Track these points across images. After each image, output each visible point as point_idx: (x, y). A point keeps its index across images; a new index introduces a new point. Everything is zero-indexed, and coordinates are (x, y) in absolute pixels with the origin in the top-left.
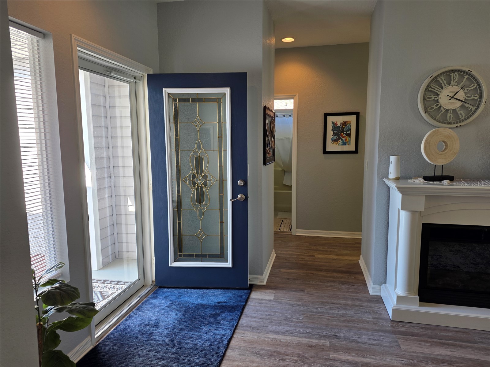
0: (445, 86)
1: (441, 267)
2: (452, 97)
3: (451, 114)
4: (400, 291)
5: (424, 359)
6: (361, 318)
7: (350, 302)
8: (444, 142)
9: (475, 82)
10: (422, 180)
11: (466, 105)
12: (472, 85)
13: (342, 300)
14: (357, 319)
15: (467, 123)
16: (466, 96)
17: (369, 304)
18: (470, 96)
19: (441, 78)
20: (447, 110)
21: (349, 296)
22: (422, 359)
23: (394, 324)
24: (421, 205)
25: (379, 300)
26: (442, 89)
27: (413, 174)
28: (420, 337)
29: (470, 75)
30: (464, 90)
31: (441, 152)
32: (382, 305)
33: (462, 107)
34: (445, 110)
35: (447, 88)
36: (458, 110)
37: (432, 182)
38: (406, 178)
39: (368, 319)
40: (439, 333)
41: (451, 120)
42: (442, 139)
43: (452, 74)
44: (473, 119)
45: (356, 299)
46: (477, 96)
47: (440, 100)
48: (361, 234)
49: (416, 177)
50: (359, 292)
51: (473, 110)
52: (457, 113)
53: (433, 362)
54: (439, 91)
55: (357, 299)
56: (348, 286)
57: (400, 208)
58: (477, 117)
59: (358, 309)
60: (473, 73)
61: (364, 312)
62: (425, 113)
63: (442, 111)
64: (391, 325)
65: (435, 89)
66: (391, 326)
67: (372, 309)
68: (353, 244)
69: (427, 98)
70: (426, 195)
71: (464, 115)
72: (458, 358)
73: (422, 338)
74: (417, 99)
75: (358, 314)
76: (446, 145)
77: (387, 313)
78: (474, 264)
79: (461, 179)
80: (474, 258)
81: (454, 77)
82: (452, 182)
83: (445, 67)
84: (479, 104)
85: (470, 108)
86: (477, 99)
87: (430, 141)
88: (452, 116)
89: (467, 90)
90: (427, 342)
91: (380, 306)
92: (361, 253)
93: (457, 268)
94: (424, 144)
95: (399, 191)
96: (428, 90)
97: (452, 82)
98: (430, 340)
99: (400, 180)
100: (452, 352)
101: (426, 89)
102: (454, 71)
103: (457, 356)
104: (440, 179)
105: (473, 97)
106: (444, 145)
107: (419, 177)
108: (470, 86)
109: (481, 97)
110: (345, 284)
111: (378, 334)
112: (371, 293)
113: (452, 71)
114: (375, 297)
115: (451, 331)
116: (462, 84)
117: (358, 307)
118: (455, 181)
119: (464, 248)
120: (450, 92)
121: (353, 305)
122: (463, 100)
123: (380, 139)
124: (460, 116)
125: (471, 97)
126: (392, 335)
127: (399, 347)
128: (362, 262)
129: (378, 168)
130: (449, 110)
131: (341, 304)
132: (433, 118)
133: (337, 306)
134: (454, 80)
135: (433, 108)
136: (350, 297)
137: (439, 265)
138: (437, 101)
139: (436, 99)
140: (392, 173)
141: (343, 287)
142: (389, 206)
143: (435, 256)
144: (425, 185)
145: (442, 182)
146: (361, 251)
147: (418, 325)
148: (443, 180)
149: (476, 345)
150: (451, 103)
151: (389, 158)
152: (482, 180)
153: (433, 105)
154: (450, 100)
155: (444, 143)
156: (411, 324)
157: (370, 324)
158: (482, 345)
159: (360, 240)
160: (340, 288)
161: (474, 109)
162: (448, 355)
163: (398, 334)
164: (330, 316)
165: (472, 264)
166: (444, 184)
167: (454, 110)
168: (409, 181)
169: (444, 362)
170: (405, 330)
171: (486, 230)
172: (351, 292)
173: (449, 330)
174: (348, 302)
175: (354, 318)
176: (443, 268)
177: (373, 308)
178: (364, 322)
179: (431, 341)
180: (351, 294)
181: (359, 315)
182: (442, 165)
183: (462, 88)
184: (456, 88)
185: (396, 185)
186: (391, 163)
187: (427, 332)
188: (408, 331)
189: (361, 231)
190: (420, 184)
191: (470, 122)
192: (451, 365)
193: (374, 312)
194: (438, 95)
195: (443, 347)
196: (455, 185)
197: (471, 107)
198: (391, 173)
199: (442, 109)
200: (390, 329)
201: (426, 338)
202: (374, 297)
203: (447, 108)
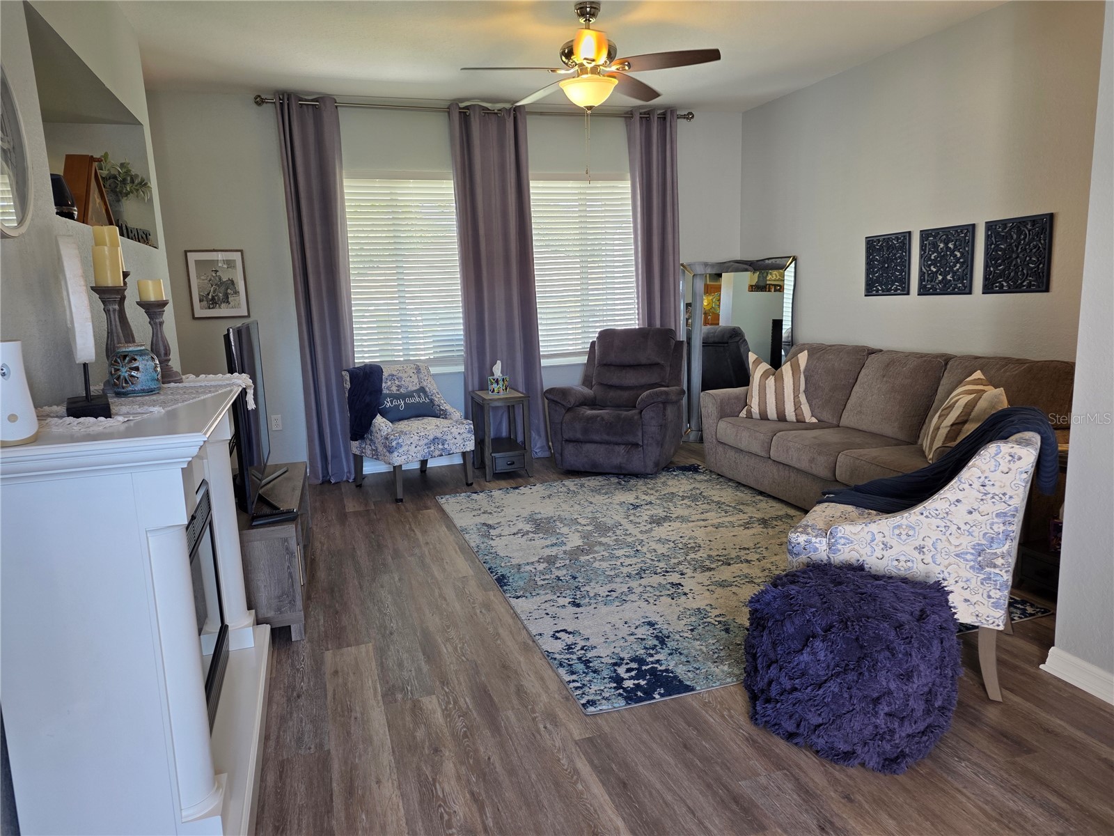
140: (22, 413)
198: (13, 419)
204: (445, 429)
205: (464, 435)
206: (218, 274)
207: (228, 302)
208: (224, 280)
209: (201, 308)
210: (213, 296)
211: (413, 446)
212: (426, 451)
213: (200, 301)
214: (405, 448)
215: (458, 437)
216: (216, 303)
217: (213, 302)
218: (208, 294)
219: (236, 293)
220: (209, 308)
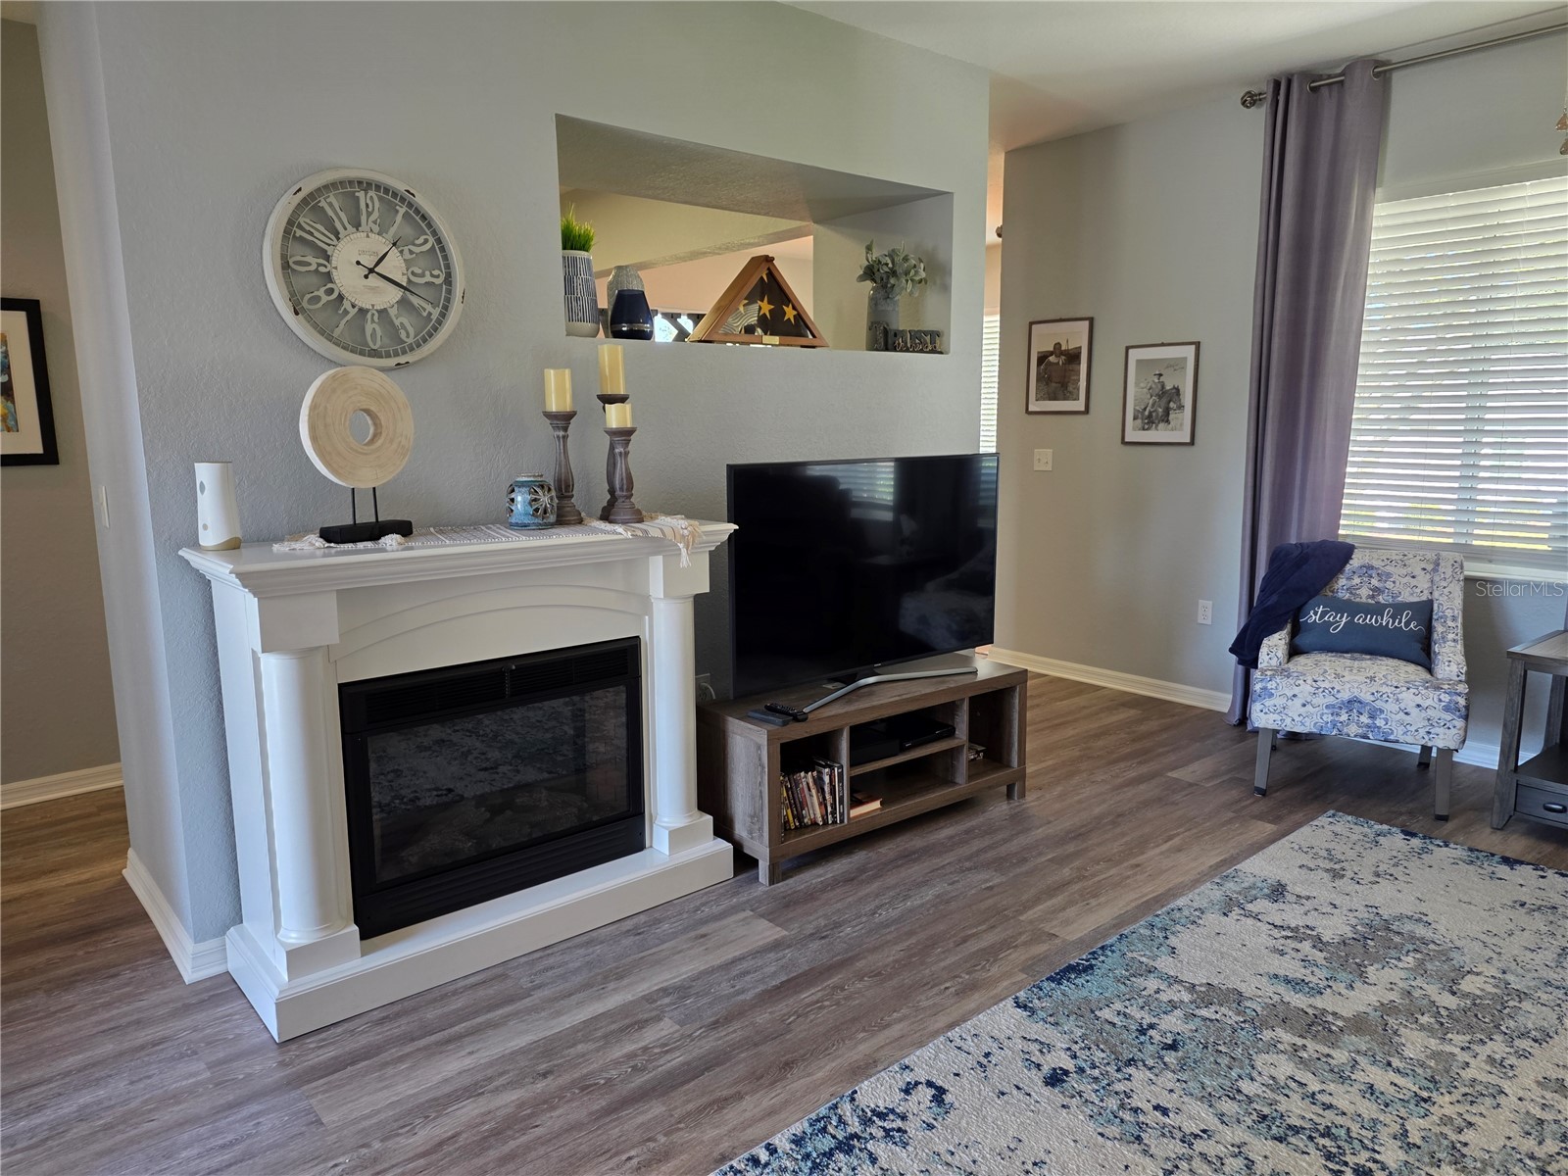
0: (345, 229)
1: (403, 807)
2: (371, 271)
3: (374, 325)
4: (296, 932)
5: (401, 1123)
6: (160, 1091)
7: (108, 1047)
8: (367, 411)
9: (428, 232)
10: (320, 543)
11: (415, 300)
12: (421, 240)
13: (72, 1054)
14: (145, 1102)
15: (423, 356)
16: (410, 271)
17: (187, 1022)
18: (419, 271)
19: (328, 200)
20: (363, 312)
21: (101, 1022)
22: (396, 1125)
23: (289, 1051)
24: (325, 623)
25: (225, 989)
26: (338, 239)
27: (285, 522)
28: (378, 1054)
29: (410, 205)
30: (401, 252)
31: (365, 445)
32: (236, 1005)
33: (403, 303)
34: (356, 309)
35: (351, 236)
36: (393, 312)
37: (349, 546)
38: (263, 541)
39: (190, 1081)
40: (431, 1014)
41: (379, 343)
42: (359, 402)
43: (361, 195)
44: (439, 344)
45: (129, 1024)
46: (438, 277)
47: (335, 273)
48: (120, 771)
49: (297, 534)
50: (141, 994)
51: (434, 317)
52: (392, 323)
53: (429, 1117)
54: (329, 245)
55: (138, 1022)
56: (90, 989)
57: (258, 648)
58: (447, 341)
59: (146, 1059)
60: (420, 200)
61: (172, 1059)
62: (297, 313)
63: (346, 312)
64: (280, 1059)
65: (316, 234)
66: (283, 1064)
67: (200, 1035)
68: (90, 815)
69: (294, 263)
70: (337, 591)
71: (412, 332)
72: (491, 1064)
73: (385, 1056)
74: (262, 262)
75: (149, 1077)
76: (375, 424)
77: (259, 1025)
78: (486, 769)
79: (432, 529)
80: (484, 754)
81: (367, 206)
82: (408, 539)
83: (337, 168)
84: (448, 300)
85: (425, 310)
86: (441, 285)
87: (326, 408)
88: (379, 332)
89: (411, 252)
90: (401, 1059)
91: (230, 1011)
92: (128, 841)
93: (446, 795)
94: (307, 418)
95: (245, 586)
96: (294, 236)
97: (364, 218)
98: (408, 1049)
99: (243, 550)
100: (473, 1056)
101: (287, 232)
102: (366, 185)
103: (487, 1060)
104: (374, 532)
105: (428, 278)
106: (370, 422)
107: (307, 531)
108: (417, 242)
109: (449, 280)
110: (76, 981)
111: (239, 1116)
112: (189, 974)
113: (360, 183)
114: (208, 984)
115: (461, 993)
116: (393, 230)
117: (143, 1053)
118: (416, 536)
119: (455, 731)
120: (363, 252)
121: (121, 1054)
122: (405, 284)
123: (144, 402)
124: (403, 335)
125: (423, 275)
126: (287, 1096)
127: (319, 1122)
128: (136, 874)
129: (152, 509)
130: (367, 311)
131: (68, 1074)
132: (322, 332)
133: (51, 1089)
134: (369, 214)
135: (318, 298)
136: (104, 1027)
137: (397, 801)
138: (328, 277)
139: (322, 269)
140: (212, 523)
141: (69, 998)
142: (216, 647)
143: (382, 777)
144: (330, 555)
145: (380, 541)
146: (128, 833)
147: (365, 1019)
148: (384, 536)
149: (527, 1000)
150: (372, 289)
151: (192, 473)
152: (483, 525)
153: (318, 290)
154: (366, 277)
155: (368, 418)
156: (346, 1026)
157: (201, 1095)
158: (541, 995)
159: (118, 792)
160: (52, 1009)
161: (436, 313)
162: (465, 1071)
163: (309, 1082)
164: (19, 1146)
165: (480, 770)
166: (389, 548)
167: (383, 312)
168: (276, 547)
169: (458, 1099)
170: (329, 1053)
171: (514, 667)
172: (108, 1005)
173: (455, 993)
174: (98, 1051)
175: (133, 1105)
176: (409, 807)
177: (203, 1029)
178: (175, 1098)
179: (412, 1052)
180: (107, 1015)
181: (154, 1080)
182: (374, 489)
183: (394, 244)
184: (380, 244)
185: (232, 567)
186: (202, 491)
187: (396, 1028)
188: (340, 1051)
189: (117, 759)
190: (312, 556)
191: (432, 354)
192: (475, 1096)
193: (210, 1043)
194: (328, 258)
195: (447, 1051)
196: (419, 548)
197: (429, 308)
198: (205, 527)
199: (346, 305)
200: (279, 1075)
201: (397, 1049)
202: (201, 986)
203: (361, 303)
204: (1384, 689)
205: (1430, 713)
206: (1162, 379)
207: (1168, 422)
208: (1168, 388)
209: (1134, 429)
210: (1150, 413)
211: (1298, 702)
212: (1328, 718)
213: (1134, 419)
214: (1279, 701)
215: (1414, 712)
216: (1153, 423)
217: (1149, 420)
218: (1145, 409)
219: (1181, 407)
220: (1144, 429)
